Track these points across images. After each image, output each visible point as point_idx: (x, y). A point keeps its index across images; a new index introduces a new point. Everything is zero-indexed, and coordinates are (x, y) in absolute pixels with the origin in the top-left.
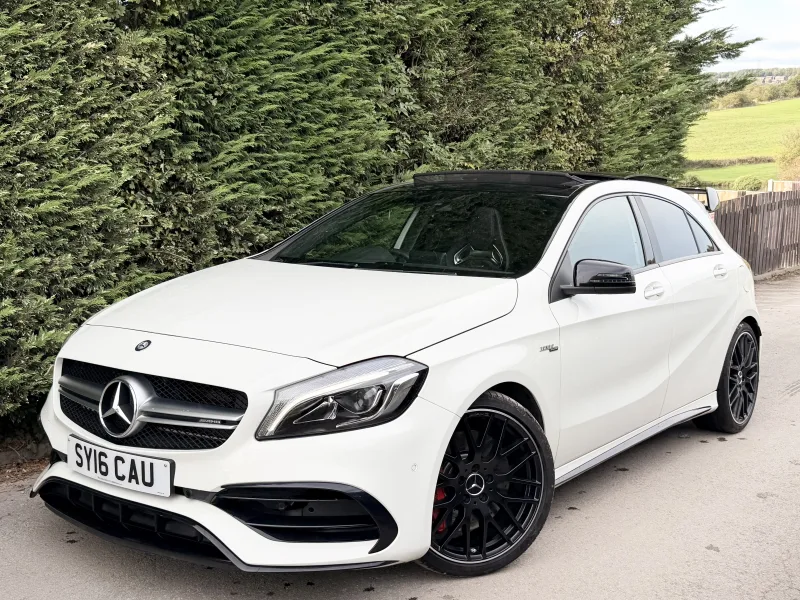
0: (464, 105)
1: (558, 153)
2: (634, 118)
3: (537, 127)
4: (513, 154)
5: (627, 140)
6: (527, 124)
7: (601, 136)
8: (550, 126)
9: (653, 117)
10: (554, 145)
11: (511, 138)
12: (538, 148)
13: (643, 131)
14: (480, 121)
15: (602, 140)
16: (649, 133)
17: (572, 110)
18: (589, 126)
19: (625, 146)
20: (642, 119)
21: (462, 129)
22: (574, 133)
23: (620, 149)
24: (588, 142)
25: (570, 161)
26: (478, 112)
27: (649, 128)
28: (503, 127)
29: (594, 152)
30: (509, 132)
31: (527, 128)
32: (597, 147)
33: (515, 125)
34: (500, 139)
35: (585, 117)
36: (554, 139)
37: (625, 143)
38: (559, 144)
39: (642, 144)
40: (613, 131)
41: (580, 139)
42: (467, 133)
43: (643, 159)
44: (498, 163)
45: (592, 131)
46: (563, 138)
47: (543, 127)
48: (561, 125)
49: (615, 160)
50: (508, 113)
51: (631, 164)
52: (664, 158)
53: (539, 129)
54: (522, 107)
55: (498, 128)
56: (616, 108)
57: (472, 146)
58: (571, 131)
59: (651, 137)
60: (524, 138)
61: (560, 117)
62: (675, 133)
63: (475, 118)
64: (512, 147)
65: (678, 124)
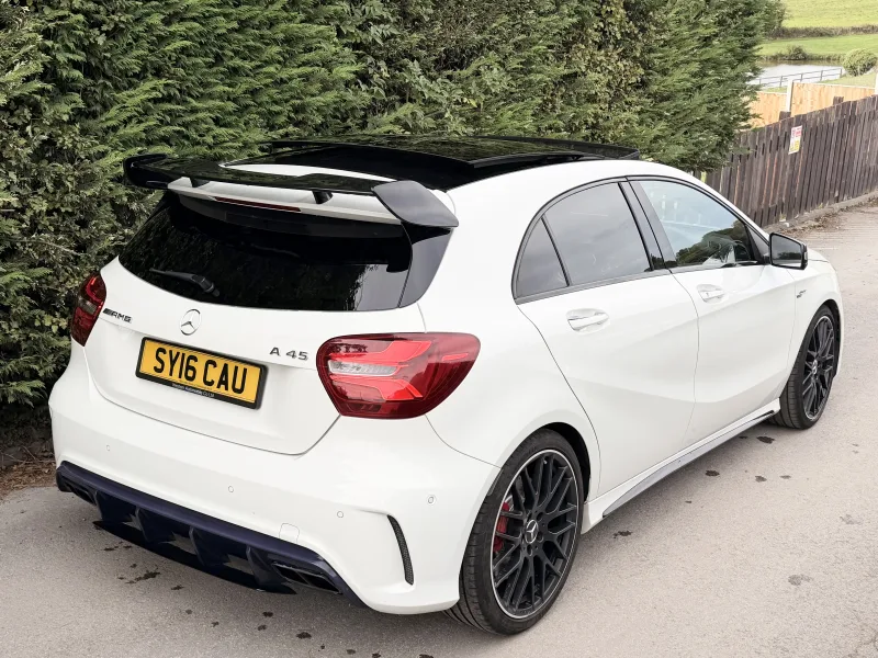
0: (465, 20)
1: (593, 76)
2: (696, 25)
3: (565, 44)
4: (530, 82)
5: (685, 53)
6: (550, 43)
7: (651, 51)
8: (582, 42)
9: (721, 23)
10: (587, 67)
11: (529, 62)
12: (566, 72)
13: (707, 41)
14: (487, 41)
15: (652, 55)
16: (715, 42)
17: (612, 20)
18: (636, 38)
19: (682, 62)
20: (707, 27)
21: (463, 51)
22: (615, 49)
23: (676, 65)
24: (635, 58)
25: (609, 85)
26: (484, 28)
27: (716, 35)
28: (518, 47)
29: (641, 71)
30: (525, 54)
31: (550, 47)
32: (646, 66)
33: (535, 44)
34: (514, 63)
35: (631, 27)
36: (588, 58)
37: (682, 58)
38: (592, 65)
39: (705, 57)
40: (666, 43)
41: (623, 56)
42: (471, 57)
43: (706, 75)
44: (512, 93)
45: (639, 46)
46: (600, 56)
47: (573, 43)
48: (597, 40)
49: (669, 80)
50: (525, 30)
51: (689, 85)
52: (733, 74)
53: (567, 45)
54: (544, 19)
55: (509, 48)
56: (671, 15)
57: (478, 74)
58: (611, 47)
59: (717, 50)
60: (548, 59)
61: (596, 30)
62: (748, 40)
63: (480, 37)
64: (530, 72)
65: (752, 28)
